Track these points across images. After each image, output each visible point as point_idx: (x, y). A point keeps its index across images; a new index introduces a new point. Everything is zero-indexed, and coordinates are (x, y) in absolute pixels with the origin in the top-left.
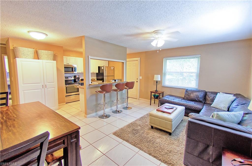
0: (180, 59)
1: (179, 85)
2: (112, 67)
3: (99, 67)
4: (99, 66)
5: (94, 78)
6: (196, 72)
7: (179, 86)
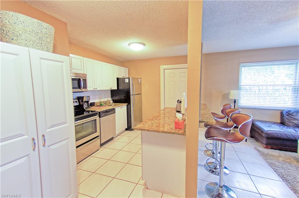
0: (268, 65)
1: (266, 104)
2: (139, 79)
3: (118, 79)
4: (118, 77)
5: (105, 100)
6: (293, 84)
7: (266, 106)
